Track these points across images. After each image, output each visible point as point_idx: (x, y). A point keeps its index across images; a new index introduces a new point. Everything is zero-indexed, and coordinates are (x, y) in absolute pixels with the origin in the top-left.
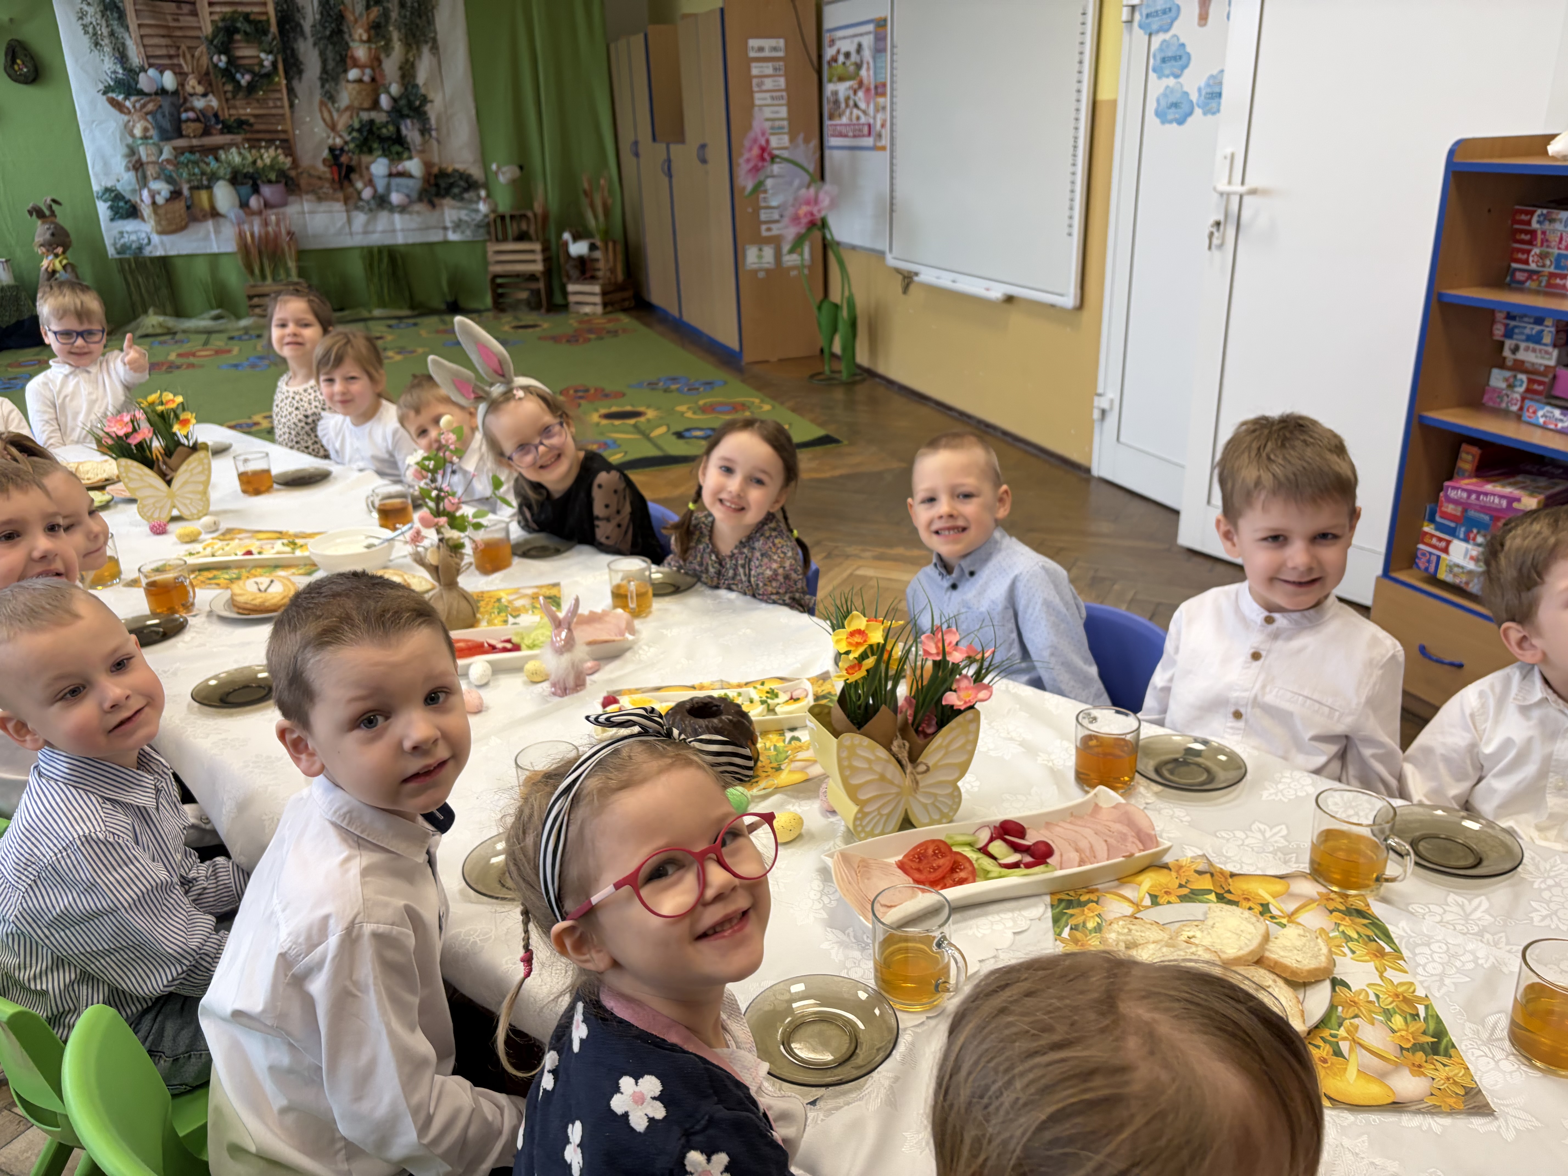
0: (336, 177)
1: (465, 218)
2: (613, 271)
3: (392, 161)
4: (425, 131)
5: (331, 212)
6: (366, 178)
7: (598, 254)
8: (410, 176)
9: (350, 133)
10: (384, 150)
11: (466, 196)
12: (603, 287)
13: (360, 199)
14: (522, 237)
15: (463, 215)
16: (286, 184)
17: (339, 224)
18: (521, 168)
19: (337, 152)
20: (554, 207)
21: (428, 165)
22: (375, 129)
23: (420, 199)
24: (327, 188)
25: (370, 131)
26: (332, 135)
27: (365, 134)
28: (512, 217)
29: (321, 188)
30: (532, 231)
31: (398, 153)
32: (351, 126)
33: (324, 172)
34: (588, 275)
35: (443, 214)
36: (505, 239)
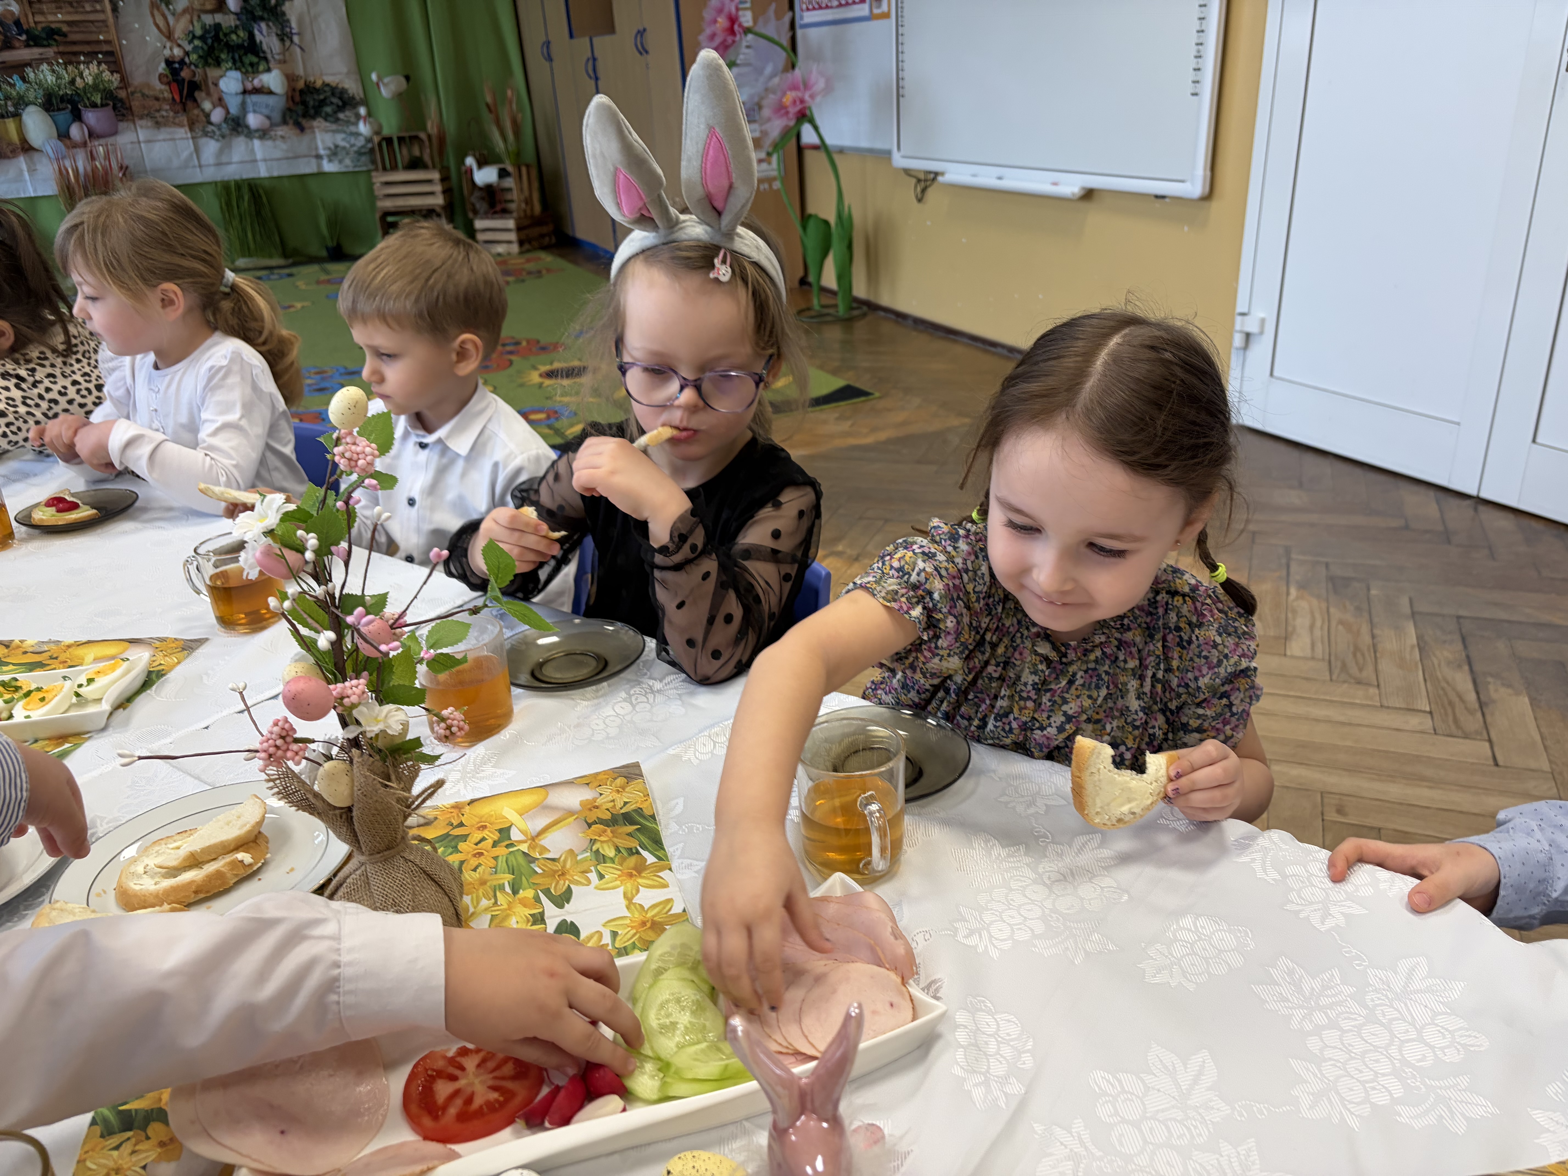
0: (177, 98)
1: (342, 144)
2: (528, 201)
3: (245, 73)
4: (284, 36)
5: (173, 140)
6: (215, 97)
7: (509, 183)
8: (270, 92)
9: (190, 42)
10: (234, 62)
11: (341, 116)
12: (518, 221)
13: (210, 123)
14: (415, 164)
15: (340, 139)
16: (115, 108)
17: (185, 154)
18: (407, 78)
19: (177, 66)
20: (451, 128)
21: (291, 78)
22: (221, 35)
23: (284, 122)
24: (166, 110)
25: (216, 38)
26: (168, 45)
27: (210, 41)
28: (401, 139)
29: (158, 111)
30: (427, 158)
31: (252, 65)
32: (192, 32)
33: (161, 91)
34: (498, 208)
35: (315, 138)
36: (394, 168)
